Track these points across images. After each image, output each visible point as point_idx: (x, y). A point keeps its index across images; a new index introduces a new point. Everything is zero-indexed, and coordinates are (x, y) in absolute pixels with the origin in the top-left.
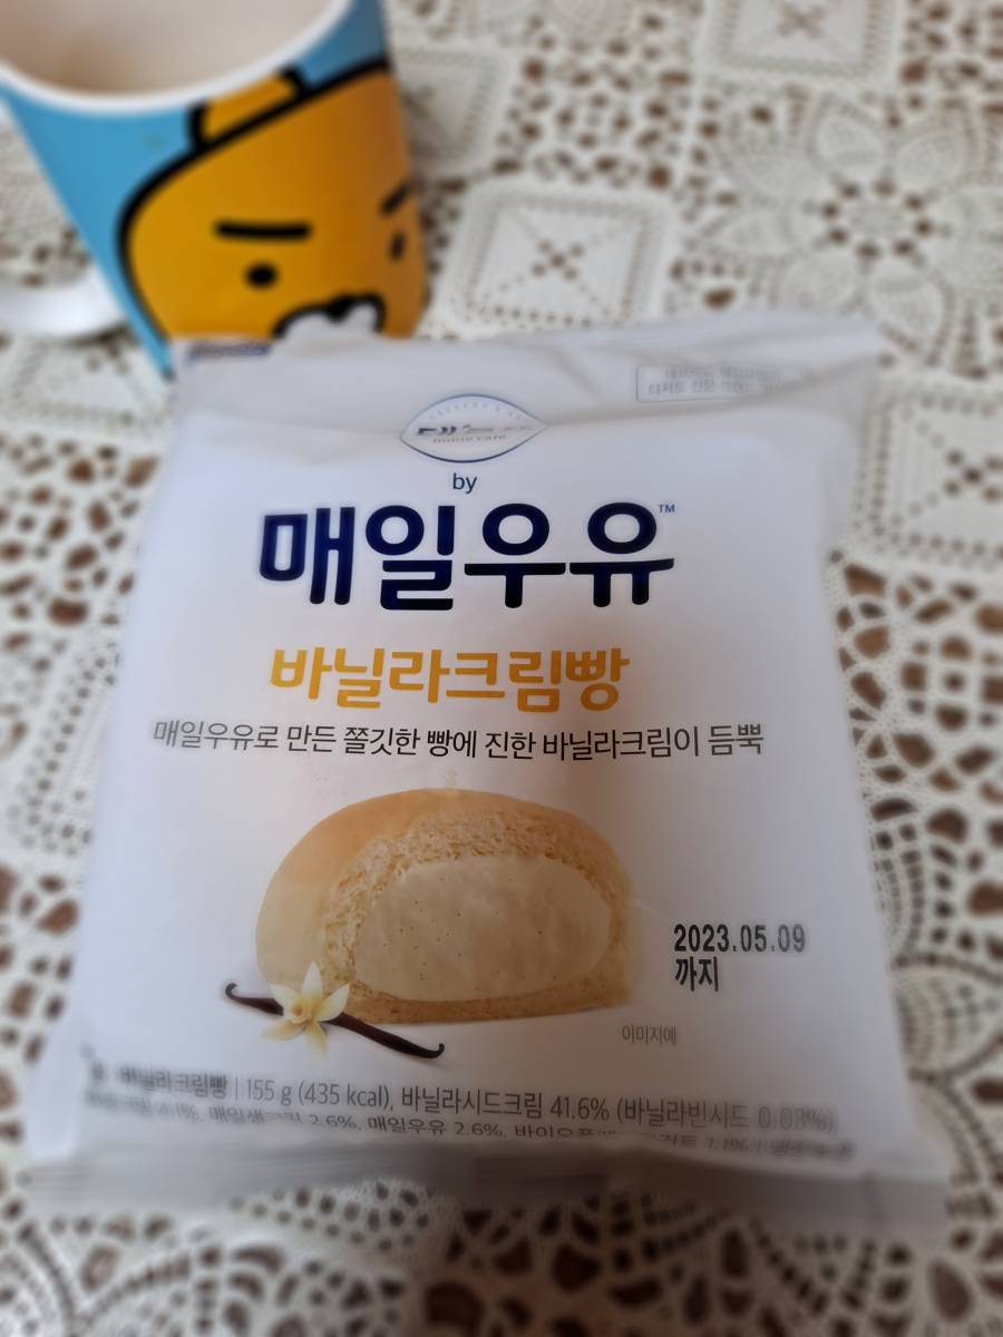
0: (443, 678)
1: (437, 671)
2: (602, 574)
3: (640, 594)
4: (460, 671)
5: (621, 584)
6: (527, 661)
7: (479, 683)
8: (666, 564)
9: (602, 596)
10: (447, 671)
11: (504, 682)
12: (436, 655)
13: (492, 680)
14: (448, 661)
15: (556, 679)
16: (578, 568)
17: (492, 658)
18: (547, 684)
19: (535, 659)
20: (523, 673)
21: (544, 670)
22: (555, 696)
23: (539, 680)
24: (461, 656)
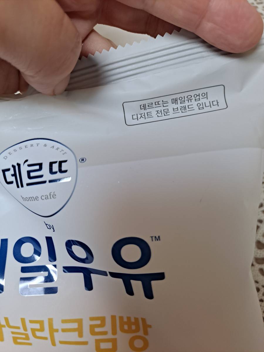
0: (55, 334)
1: (52, 331)
4: (64, 330)
6: (98, 322)
7: (74, 337)
8: (161, 276)
10: (57, 331)
11: (87, 336)
12: (51, 321)
13: (81, 335)
14: (57, 325)
15: (114, 332)
17: (80, 322)
18: (110, 336)
19: (103, 320)
20: (97, 330)
21: (108, 327)
22: (115, 343)
23: (105, 333)
24: (64, 321)
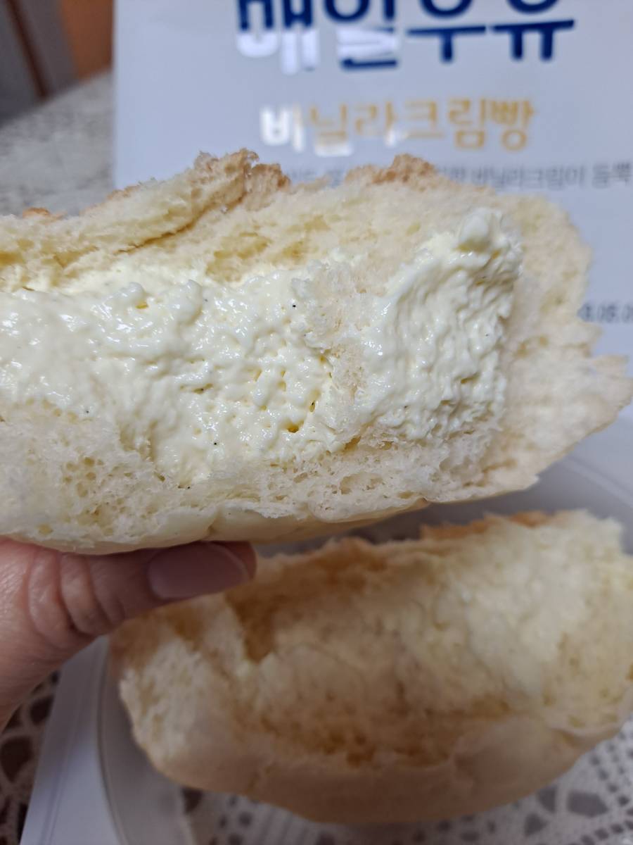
2: (517, 32)
3: (547, 51)
5: (533, 41)
6: (461, 107)
8: (568, 24)
9: (518, 51)
15: (483, 121)
16: (499, 28)
18: (476, 126)
19: (467, 104)
21: (474, 114)
22: (482, 136)
23: (471, 122)
